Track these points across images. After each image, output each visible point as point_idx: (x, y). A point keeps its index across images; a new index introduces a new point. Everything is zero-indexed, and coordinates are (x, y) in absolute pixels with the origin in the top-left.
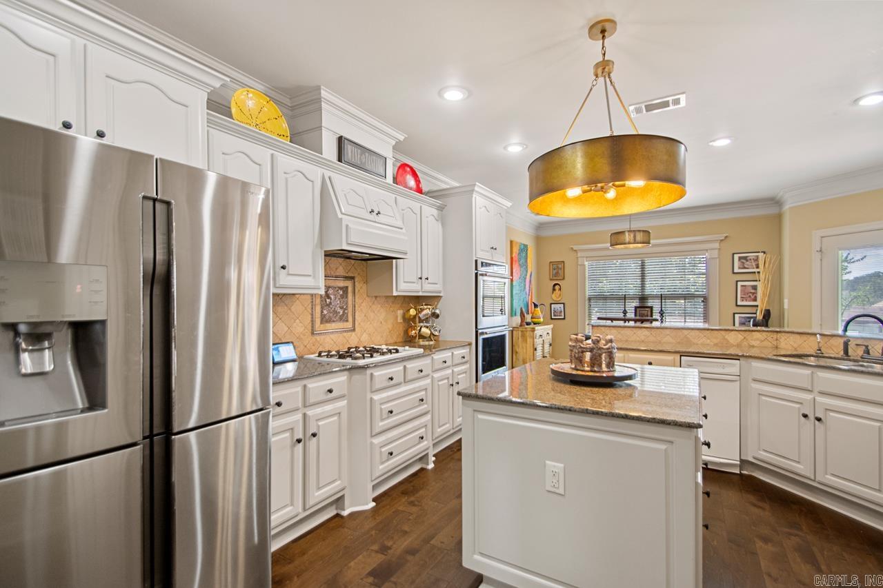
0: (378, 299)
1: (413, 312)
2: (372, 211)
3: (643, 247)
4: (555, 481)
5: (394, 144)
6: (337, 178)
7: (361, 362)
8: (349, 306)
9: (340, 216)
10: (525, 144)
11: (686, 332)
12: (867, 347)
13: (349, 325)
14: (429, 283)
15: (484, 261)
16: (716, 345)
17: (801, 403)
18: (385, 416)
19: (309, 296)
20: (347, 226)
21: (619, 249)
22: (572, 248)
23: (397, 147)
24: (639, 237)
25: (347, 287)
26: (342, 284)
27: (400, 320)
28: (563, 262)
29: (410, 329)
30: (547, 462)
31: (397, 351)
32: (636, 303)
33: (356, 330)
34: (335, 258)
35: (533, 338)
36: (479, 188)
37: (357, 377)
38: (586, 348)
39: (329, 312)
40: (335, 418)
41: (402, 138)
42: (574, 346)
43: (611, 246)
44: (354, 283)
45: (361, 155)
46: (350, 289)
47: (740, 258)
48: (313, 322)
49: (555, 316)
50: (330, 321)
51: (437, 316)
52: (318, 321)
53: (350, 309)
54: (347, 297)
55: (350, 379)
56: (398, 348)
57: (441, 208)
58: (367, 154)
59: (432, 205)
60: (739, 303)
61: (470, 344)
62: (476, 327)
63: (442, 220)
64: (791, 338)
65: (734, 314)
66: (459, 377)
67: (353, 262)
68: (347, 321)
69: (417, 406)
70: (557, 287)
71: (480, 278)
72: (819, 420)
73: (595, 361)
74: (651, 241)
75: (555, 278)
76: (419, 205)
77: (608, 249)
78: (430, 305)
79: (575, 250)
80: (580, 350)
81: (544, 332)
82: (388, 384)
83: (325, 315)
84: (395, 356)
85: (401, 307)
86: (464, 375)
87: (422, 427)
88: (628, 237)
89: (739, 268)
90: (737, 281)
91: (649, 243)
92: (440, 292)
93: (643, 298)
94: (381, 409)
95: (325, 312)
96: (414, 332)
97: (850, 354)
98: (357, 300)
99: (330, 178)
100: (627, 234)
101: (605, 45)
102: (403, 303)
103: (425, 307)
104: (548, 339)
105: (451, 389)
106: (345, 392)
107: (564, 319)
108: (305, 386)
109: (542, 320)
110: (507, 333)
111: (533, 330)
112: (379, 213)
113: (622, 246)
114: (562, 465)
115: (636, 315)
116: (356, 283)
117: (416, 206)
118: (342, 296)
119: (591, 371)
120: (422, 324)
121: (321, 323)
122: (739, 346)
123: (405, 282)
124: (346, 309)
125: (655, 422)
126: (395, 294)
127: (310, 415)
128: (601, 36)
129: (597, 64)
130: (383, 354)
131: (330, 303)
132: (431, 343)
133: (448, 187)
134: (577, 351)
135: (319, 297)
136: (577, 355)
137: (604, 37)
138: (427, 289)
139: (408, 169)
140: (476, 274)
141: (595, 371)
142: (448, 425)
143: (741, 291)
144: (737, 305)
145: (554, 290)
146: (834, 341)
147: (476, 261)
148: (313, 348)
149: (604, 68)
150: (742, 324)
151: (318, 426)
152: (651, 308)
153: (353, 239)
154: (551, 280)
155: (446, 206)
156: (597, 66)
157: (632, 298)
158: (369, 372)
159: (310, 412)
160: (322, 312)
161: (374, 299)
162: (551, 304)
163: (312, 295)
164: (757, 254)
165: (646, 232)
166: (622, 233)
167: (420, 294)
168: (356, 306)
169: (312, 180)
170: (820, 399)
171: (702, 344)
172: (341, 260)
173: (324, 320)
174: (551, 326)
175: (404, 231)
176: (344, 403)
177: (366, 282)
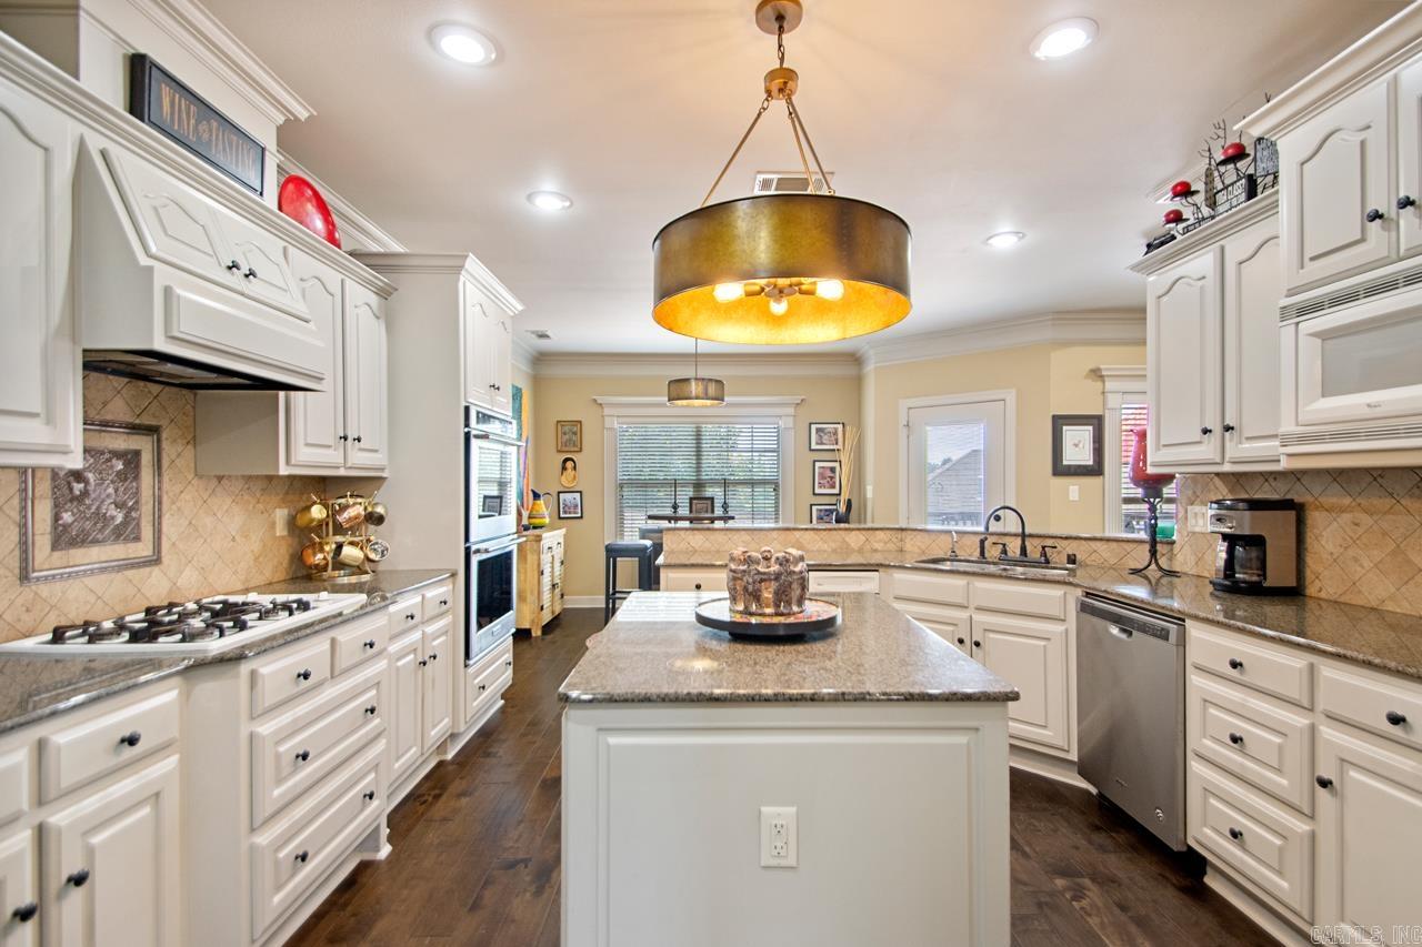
0: (224, 481)
1: (318, 512)
2: (234, 266)
3: (712, 406)
4: (779, 845)
5: (281, 123)
6: (124, 159)
7: (214, 645)
8: (143, 500)
9: (144, 260)
10: (568, 198)
11: (797, 534)
12: (1004, 545)
13: (143, 549)
14: (361, 450)
15: (483, 411)
16: (834, 551)
17: (955, 625)
18: (286, 770)
19: (13, 475)
20: (168, 291)
21: (677, 406)
22: (595, 400)
23: (289, 135)
24: (712, 389)
25: (137, 453)
26: (121, 442)
27: (281, 530)
28: (580, 422)
29: (310, 551)
30: (764, 809)
31: (304, 606)
32: (690, 492)
33: (166, 559)
34: (103, 376)
35: (539, 553)
36: (473, 264)
37: (210, 689)
38: (768, 574)
39: (81, 517)
40: (146, 811)
41: (303, 114)
42: (744, 571)
43: (669, 400)
44: (159, 441)
45: (198, 122)
46: (146, 459)
47: (818, 430)
48: (25, 546)
49: (565, 512)
50: (83, 541)
51: (379, 520)
52: (42, 542)
53: (146, 509)
54: (137, 477)
55: (186, 696)
56: (305, 597)
57: (384, 293)
58: (215, 124)
59: (366, 283)
60: (817, 491)
61: (454, 575)
62: (467, 539)
63: (388, 318)
64: (919, 537)
65: (811, 505)
66: (435, 643)
67: (155, 388)
68: (137, 539)
69: (361, 726)
70: (569, 464)
71: (474, 443)
72: (977, 644)
73: (782, 596)
74: (726, 399)
75: (567, 449)
76: (340, 276)
77: (662, 405)
78: (361, 497)
79: (601, 404)
80: (758, 578)
81: (553, 538)
82: (296, 690)
83: (66, 527)
84: (300, 618)
85: (284, 502)
86: (443, 639)
87: (369, 772)
88: (694, 388)
89: (817, 444)
90: (815, 461)
91: (723, 400)
92: (383, 469)
93: (699, 485)
94: (278, 756)
95: (67, 517)
96: (320, 556)
97: (986, 555)
98: (166, 485)
99: (104, 154)
100: (693, 383)
101: (784, 43)
102: (287, 493)
103: (351, 501)
104: (559, 552)
105: (420, 672)
106: (174, 733)
107: (581, 517)
108: (41, 746)
109: (547, 520)
110: (514, 548)
111: (539, 539)
112: (251, 273)
113: (684, 402)
114: (793, 810)
115: (691, 511)
116: (165, 445)
117: (333, 277)
118: (122, 477)
119: (777, 614)
120: (339, 539)
121: (55, 546)
122: (860, 551)
123: (307, 445)
124: (132, 509)
125: (958, 700)
126: (284, 471)
127: (63, 824)
128: (777, 26)
129: (772, 72)
130: (264, 614)
131: (85, 493)
132: (365, 578)
133: (382, 250)
134: (751, 580)
135: (48, 475)
136: (750, 588)
137: (781, 30)
138: (358, 461)
139: (310, 192)
140: (467, 437)
141: (782, 615)
142: (414, 749)
143: (819, 473)
144: (814, 494)
145: (564, 468)
146: (968, 540)
147: (467, 409)
148: (25, 617)
149: (782, 82)
150: (820, 518)
151: (90, 852)
152: (712, 499)
153: (186, 326)
154: (559, 451)
155: (396, 290)
156: (771, 75)
157: (685, 485)
158: (245, 668)
159: (59, 818)
160: (57, 518)
161: (215, 482)
162: (559, 493)
163: (22, 471)
164: (835, 426)
165: (719, 382)
166: (687, 380)
167: (342, 472)
168: (165, 499)
169: (44, 141)
170: (978, 617)
171: (818, 551)
172: (118, 382)
173: (63, 538)
174: (563, 531)
175: (311, 325)
176: (171, 762)
177: (194, 441)
